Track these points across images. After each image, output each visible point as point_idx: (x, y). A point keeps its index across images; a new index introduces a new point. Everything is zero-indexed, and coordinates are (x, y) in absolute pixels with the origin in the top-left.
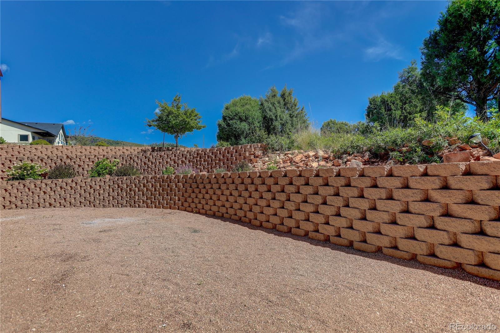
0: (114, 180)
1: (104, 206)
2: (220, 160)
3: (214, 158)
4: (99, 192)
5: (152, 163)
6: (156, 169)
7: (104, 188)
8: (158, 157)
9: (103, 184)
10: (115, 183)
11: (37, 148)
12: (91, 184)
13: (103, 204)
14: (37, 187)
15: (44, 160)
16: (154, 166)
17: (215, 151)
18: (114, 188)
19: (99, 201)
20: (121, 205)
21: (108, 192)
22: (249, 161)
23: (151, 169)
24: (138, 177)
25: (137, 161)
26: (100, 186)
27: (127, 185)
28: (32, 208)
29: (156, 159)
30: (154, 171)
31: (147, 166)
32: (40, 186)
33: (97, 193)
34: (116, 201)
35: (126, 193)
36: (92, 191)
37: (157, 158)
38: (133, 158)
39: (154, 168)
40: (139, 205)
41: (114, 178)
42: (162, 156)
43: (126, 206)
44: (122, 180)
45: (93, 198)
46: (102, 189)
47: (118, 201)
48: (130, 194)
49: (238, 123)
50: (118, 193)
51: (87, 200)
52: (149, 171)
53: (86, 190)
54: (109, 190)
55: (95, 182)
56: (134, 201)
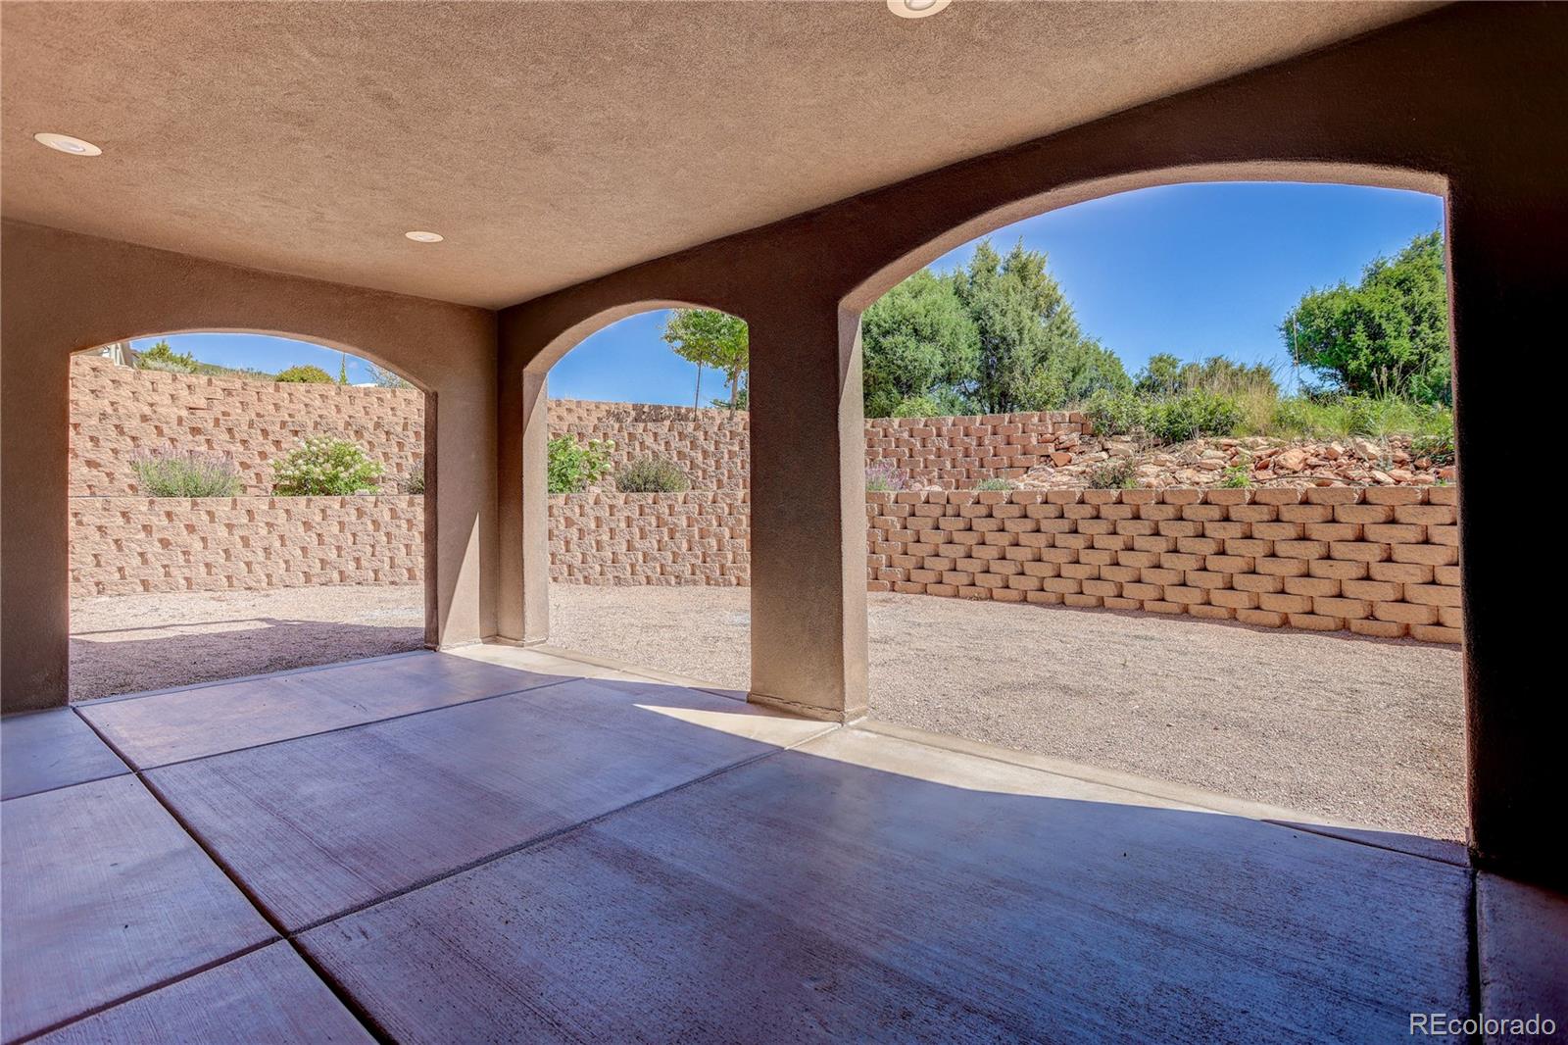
0: (644, 503)
1: (618, 581)
2: (939, 455)
3: (918, 445)
4: (599, 538)
5: (705, 453)
6: (722, 474)
7: (613, 526)
8: (725, 435)
9: (607, 514)
10: (647, 510)
11: (324, 393)
12: (569, 514)
13: (616, 574)
14: (399, 518)
15: (366, 435)
16: (713, 463)
17: (921, 426)
18: (647, 528)
19: (601, 565)
20: (677, 577)
21: (628, 537)
22: (1042, 459)
23: (704, 471)
24: (727, 495)
25: (655, 447)
26: (597, 519)
27: (688, 518)
28: (393, 583)
29: (717, 443)
30: (714, 480)
31: (688, 462)
32: (409, 516)
33: (590, 540)
34: (658, 565)
35: (689, 541)
36: (574, 534)
37: (723, 440)
38: (638, 436)
39: (713, 468)
40: (738, 578)
41: (645, 498)
42: (739, 434)
43: (695, 583)
44: (670, 502)
45: (580, 556)
46: (605, 528)
47: (662, 566)
48: (703, 545)
49: (912, 343)
50: (659, 542)
51: (563, 563)
52: (697, 477)
53: (556, 532)
54: (631, 533)
55: (581, 507)
56: (722, 566)
